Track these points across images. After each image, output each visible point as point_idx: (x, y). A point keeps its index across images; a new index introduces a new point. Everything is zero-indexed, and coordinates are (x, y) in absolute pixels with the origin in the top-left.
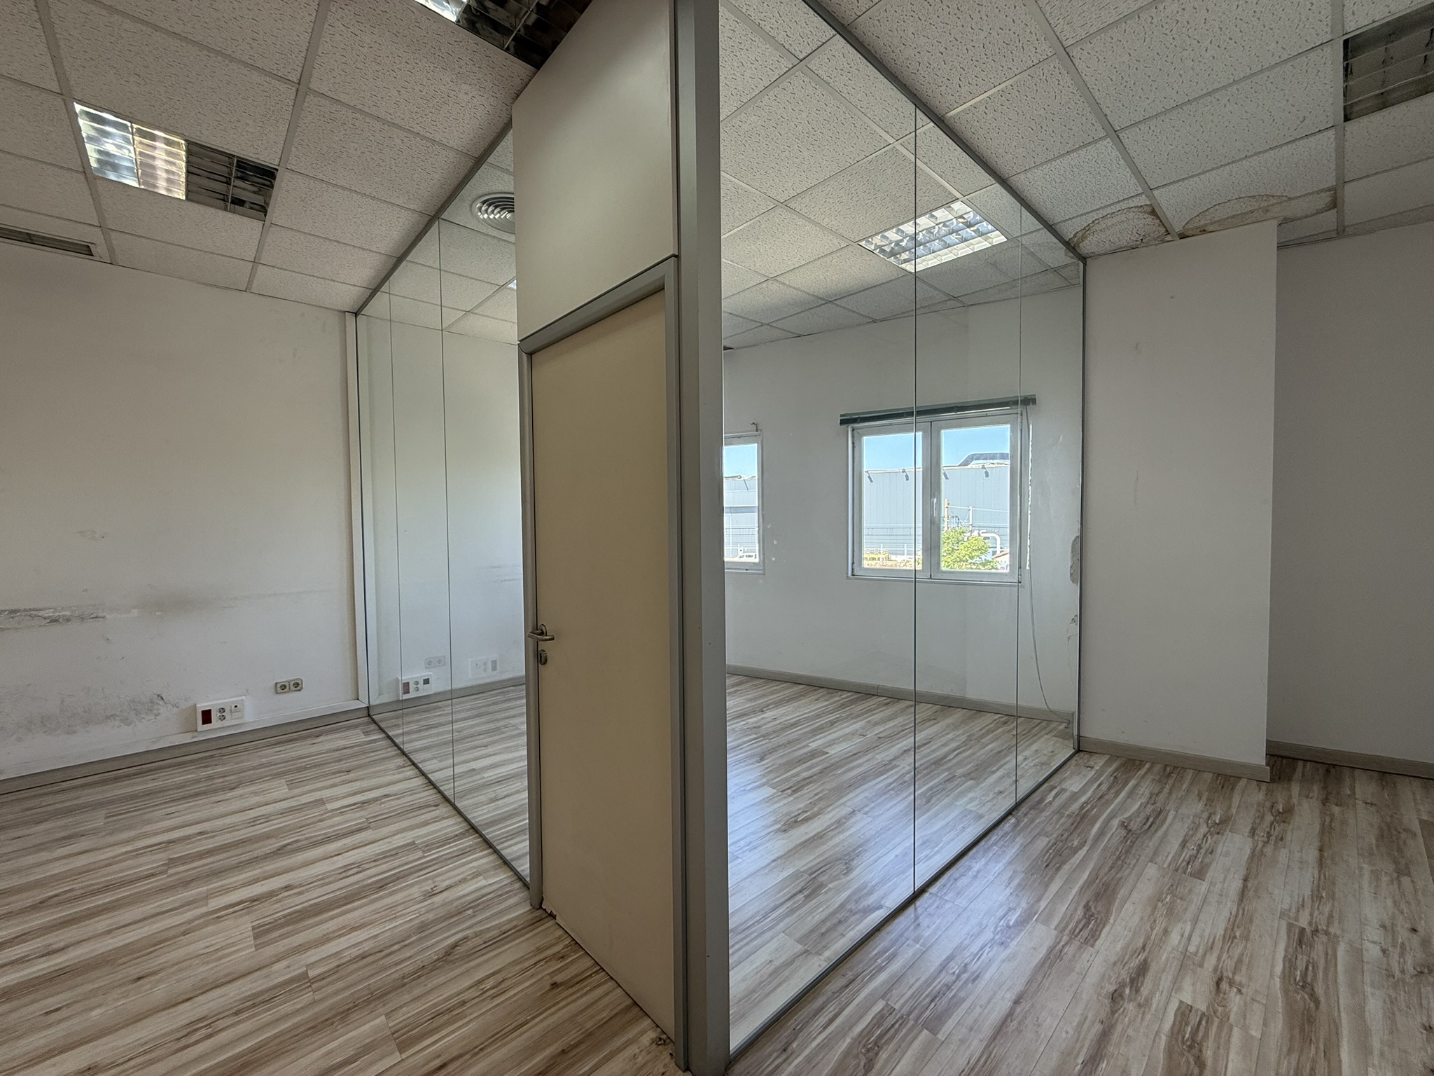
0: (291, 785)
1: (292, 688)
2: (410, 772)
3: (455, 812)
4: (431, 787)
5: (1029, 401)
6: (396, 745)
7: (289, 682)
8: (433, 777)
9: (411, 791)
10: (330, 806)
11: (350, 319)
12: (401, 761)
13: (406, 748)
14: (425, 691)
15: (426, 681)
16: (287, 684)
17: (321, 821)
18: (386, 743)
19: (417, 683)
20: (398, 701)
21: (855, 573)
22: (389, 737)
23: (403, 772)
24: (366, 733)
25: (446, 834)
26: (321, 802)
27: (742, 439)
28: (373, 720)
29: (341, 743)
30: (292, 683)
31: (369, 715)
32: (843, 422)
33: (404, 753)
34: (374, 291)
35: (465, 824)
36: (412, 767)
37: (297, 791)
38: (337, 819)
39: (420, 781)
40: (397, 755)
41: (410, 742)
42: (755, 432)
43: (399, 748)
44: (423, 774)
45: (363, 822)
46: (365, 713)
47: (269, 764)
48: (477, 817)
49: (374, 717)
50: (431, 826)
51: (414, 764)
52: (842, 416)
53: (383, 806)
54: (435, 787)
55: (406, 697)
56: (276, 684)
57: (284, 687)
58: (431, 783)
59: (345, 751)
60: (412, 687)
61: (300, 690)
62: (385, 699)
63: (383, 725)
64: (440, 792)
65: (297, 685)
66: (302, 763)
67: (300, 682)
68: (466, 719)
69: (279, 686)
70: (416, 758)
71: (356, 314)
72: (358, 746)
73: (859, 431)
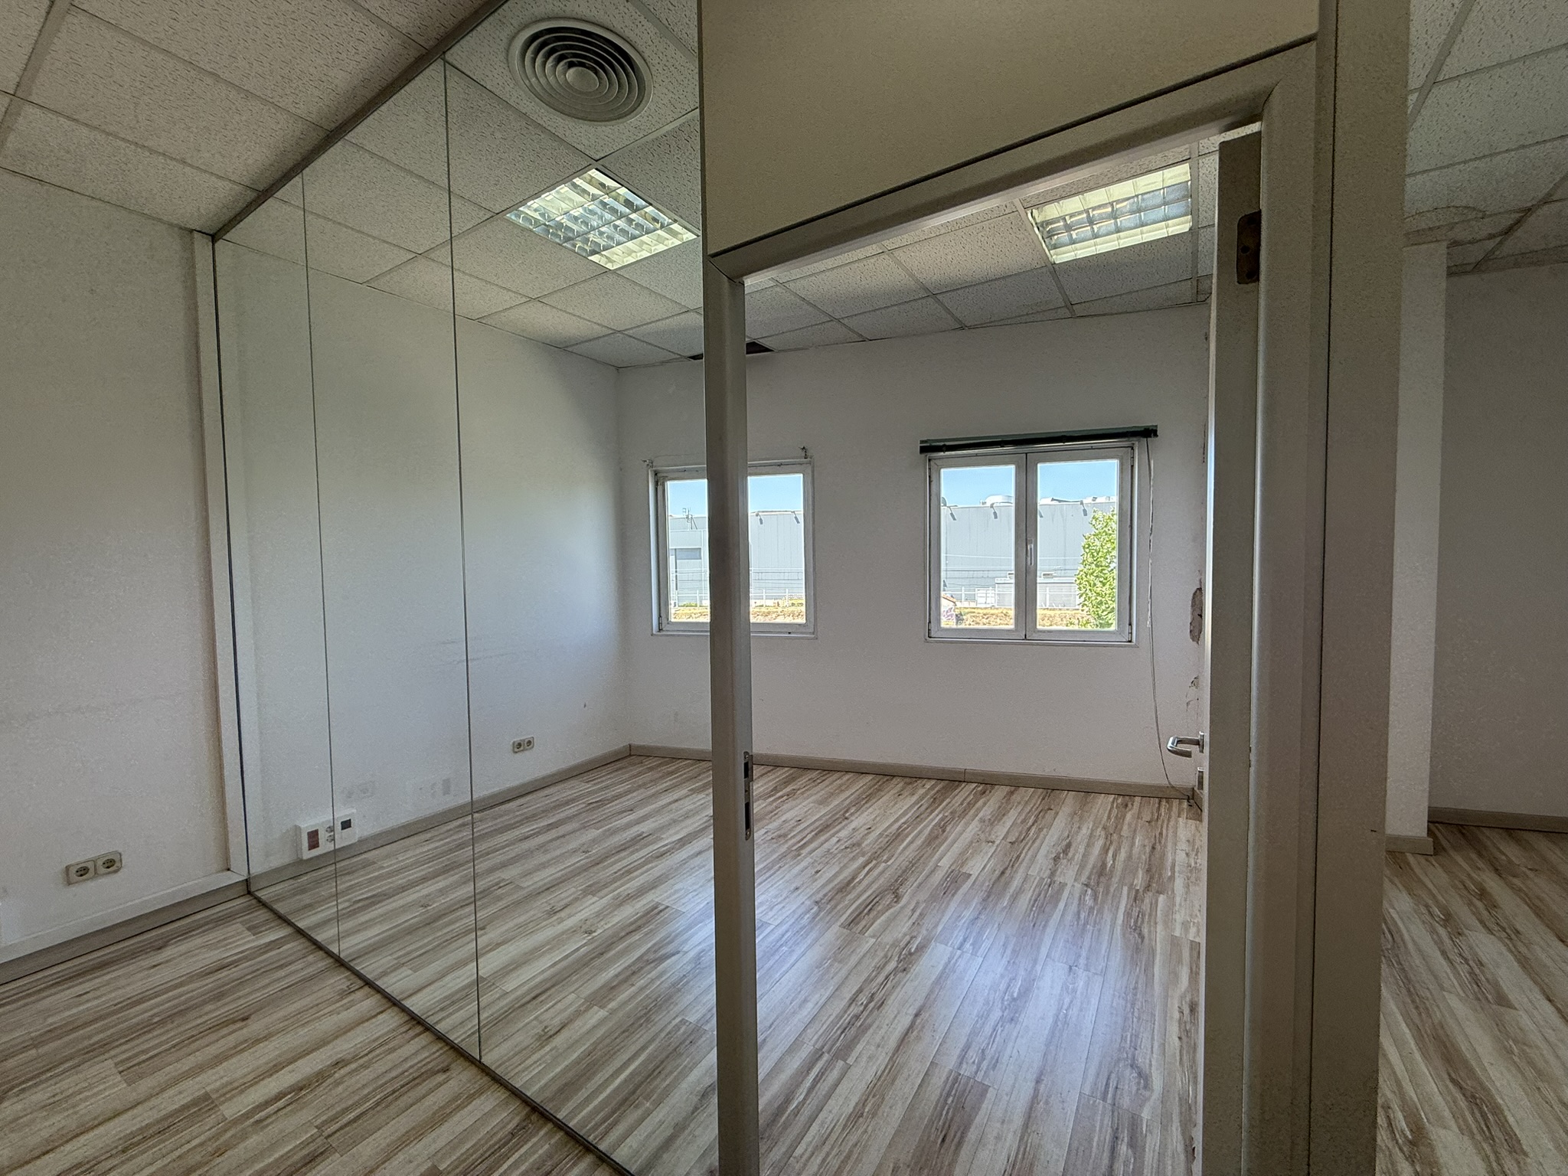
0: (131, 1071)
1: (103, 870)
2: (368, 1003)
3: (486, 1079)
4: (419, 1029)
5: (1149, 433)
6: (318, 946)
7: (94, 861)
8: (415, 1004)
9: (382, 1045)
10: (231, 1109)
11: (202, 246)
12: (339, 980)
13: (344, 949)
14: (344, 839)
15: (346, 825)
16: (90, 865)
17: (219, 1152)
18: (296, 945)
19: (331, 829)
20: (300, 862)
21: (932, 635)
22: (301, 933)
23: (352, 1004)
24: (254, 929)
25: (491, 1135)
26: (205, 1104)
27: (780, 467)
28: (259, 900)
29: (212, 957)
30: (100, 863)
31: (249, 893)
32: (923, 450)
33: (340, 963)
34: (262, 194)
35: (515, 1104)
36: (367, 989)
37: (145, 1085)
38: (254, 1140)
39: (390, 1020)
40: (327, 969)
41: (350, 933)
42: (801, 459)
43: (329, 954)
44: (393, 1002)
45: (313, 1139)
46: (242, 889)
47: (70, 1027)
48: (534, 1080)
49: (259, 894)
50: (456, 1118)
51: (368, 983)
52: (922, 442)
53: (340, 1088)
54: (428, 1028)
55: (315, 852)
56: (67, 868)
57: (83, 871)
58: (416, 1020)
59: (224, 973)
60: (323, 836)
61: (116, 872)
62: (276, 862)
63: (281, 908)
64: (440, 1038)
65: (111, 864)
66: (138, 1015)
67: (116, 859)
68: (424, 879)
69: (73, 870)
70: (369, 968)
71: (214, 238)
72: (246, 959)
73: (938, 462)
